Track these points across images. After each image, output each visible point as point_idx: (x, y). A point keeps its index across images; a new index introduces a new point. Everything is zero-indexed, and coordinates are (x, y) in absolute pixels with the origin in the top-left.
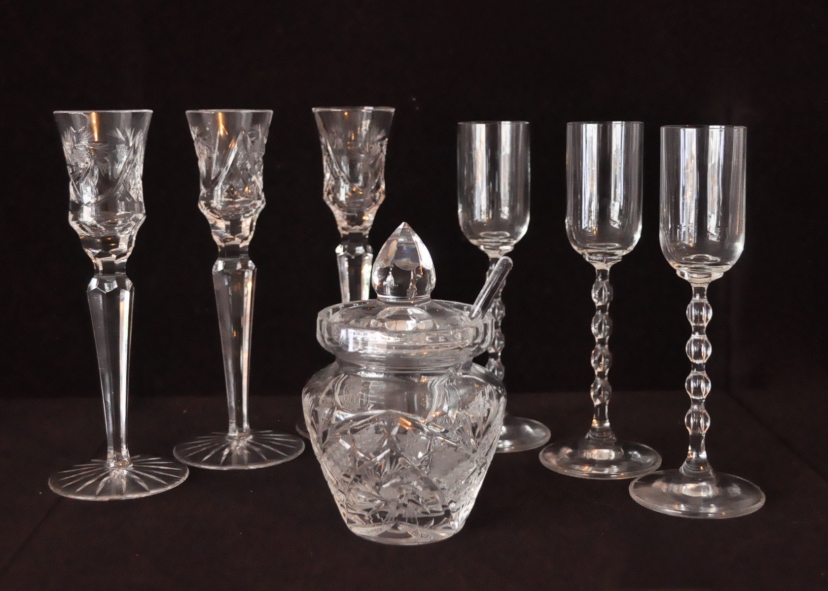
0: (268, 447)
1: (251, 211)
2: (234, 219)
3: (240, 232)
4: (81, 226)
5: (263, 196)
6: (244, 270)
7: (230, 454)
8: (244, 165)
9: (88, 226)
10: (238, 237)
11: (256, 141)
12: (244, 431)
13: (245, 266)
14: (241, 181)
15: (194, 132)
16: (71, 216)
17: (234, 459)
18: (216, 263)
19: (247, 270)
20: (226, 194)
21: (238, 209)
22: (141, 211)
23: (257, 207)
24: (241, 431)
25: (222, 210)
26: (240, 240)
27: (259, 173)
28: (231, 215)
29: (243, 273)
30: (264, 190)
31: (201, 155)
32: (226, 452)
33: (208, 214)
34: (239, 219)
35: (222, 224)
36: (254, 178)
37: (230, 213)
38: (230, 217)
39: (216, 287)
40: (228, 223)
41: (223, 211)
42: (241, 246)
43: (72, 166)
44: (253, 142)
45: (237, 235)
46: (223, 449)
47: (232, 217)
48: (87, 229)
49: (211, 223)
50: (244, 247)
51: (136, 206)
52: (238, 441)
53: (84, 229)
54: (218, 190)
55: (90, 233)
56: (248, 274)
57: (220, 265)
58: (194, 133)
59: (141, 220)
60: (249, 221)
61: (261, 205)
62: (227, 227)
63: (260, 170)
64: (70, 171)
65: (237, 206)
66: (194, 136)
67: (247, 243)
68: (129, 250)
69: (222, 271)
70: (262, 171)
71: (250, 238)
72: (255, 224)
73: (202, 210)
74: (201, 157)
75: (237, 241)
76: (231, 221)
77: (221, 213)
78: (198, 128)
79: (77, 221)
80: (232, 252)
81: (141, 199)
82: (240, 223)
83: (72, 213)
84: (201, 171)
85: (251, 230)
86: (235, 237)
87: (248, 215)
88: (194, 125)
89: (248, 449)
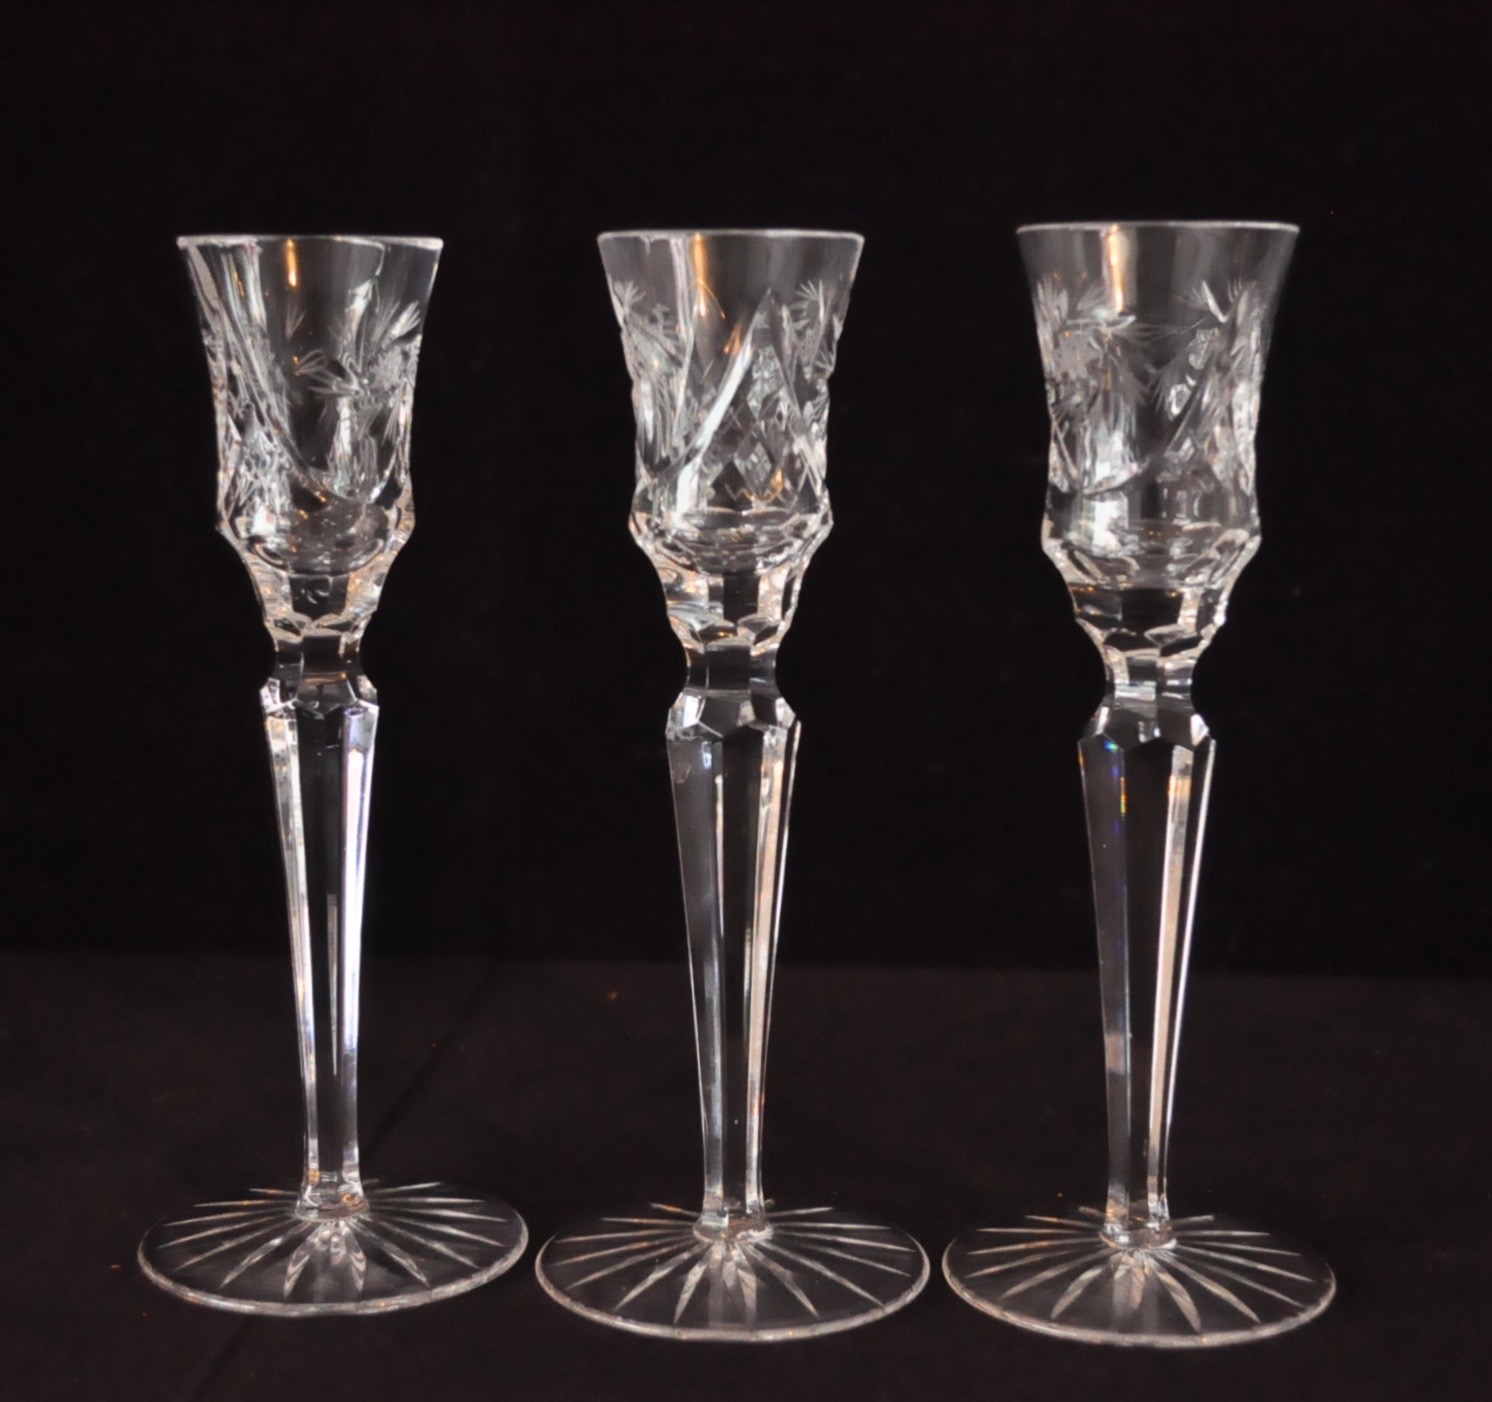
0: (818, 1267)
1: (790, 544)
2: (735, 570)
3: (754, 610)
4: (1071, 556)
5: (825, 502)
6: (759, 727)
7: (704, 1285)
8: (771, 403)
9: (1093, 559)
10: (746, 625)
11: (809, 332)
12: (749, 1211)
13: (765, 714)
14: (759, 448)
15: (623, 300)
16: (1047, 525)
17: (715, 1303)
18: (677, 703)
19: (771, 727)
20: (712, 492)
21: (750, 540)
22: (1242, 522)
23: (806, 534)
24: (738, 1214)
25: (700, 541)
26: (753, 637)
27: (815, 428)
28: (726, 557)
29: (758, 737)
30: (829, 482)
31: (642, 372)
32: (695, 1276)
33: (658, 552)
34: (753, 569)
35: (698, 584)
36: (799, 445)
37: (725, 552)
38: (725, 563)
39: (678, 773)
40: (719, 581)
41: (703, 543)
42: (754, 653)
43: (1056, 386)
44: (800, 334)
45: (742, 620)
46: (687, 1267)
47: (731, 563)
48: (1087, 564)
49: (665, 578)
50: (765, 656)
51: (1233, 504)
52: (729, 1243)
53: (1079, 566)
54: (689, 480)
55: (1097, 578)
56: (774, 740)
57: (689, 709)
58: (622, 303)
59: (1242, 547)
60: (780, 579)
61: (818, 526)
62: (713, 594)
63: (818, 421)
64: (1051, 399)
65: (748, 528)
66: (621, 312)
67: (773, 644)
68: (1203, 632)
69: (696, 728)
70: (823, 426)
71: (784, 627)
72: (797, 586)
73: (640, 542)
74: (639, 376)
75: (744, 636)
76: (726, 574)
77: (698, 550)
78: (634, 286)
79: (1060, 541)
80: (729, 669)
81: (1248, 485)
82: (756, 581)
83: (1051, 519)
84: (640, 421)
85: (786, 605)
86: (736, 625)
87: (779, 558)
88: (621, 279)
89: (759, 1271)
